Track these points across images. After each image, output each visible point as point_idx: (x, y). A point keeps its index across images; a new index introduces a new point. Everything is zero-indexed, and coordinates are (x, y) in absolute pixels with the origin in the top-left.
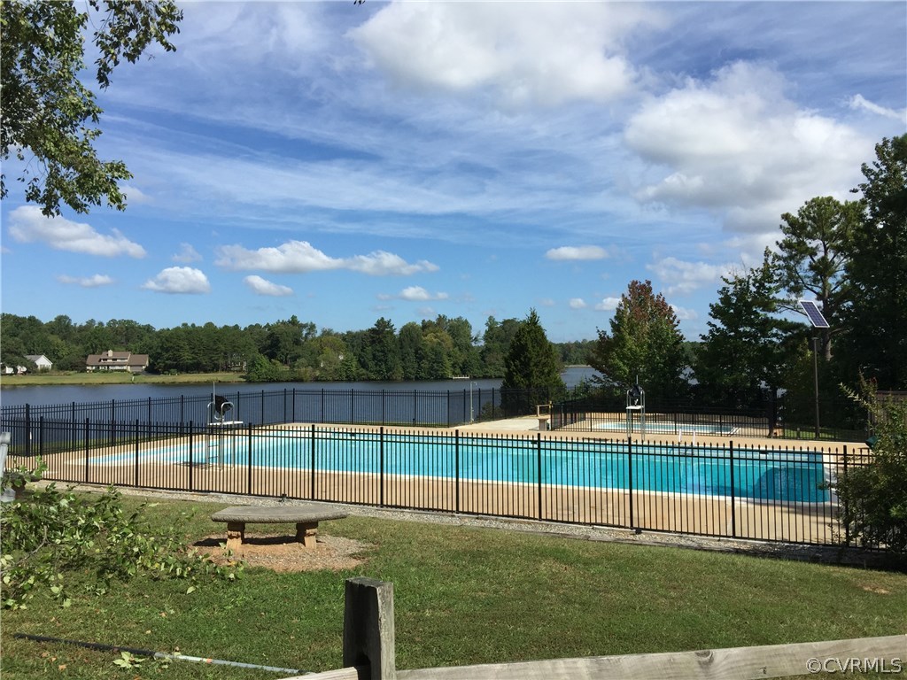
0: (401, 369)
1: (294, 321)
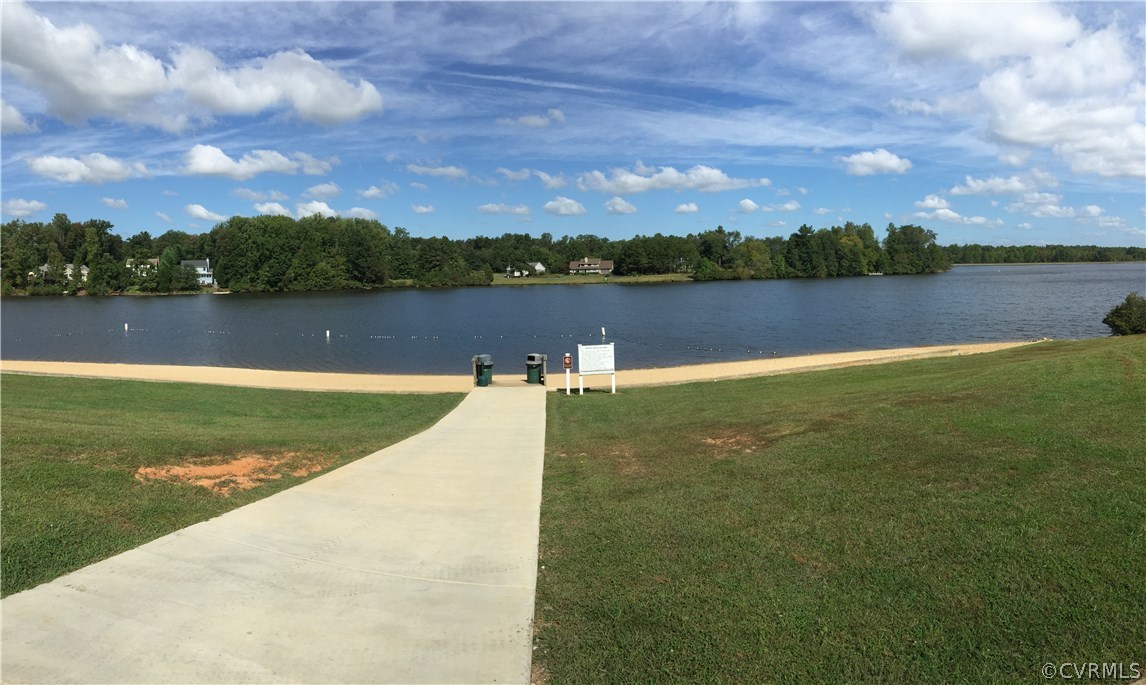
0: (825, 268)
1: (720, 230)
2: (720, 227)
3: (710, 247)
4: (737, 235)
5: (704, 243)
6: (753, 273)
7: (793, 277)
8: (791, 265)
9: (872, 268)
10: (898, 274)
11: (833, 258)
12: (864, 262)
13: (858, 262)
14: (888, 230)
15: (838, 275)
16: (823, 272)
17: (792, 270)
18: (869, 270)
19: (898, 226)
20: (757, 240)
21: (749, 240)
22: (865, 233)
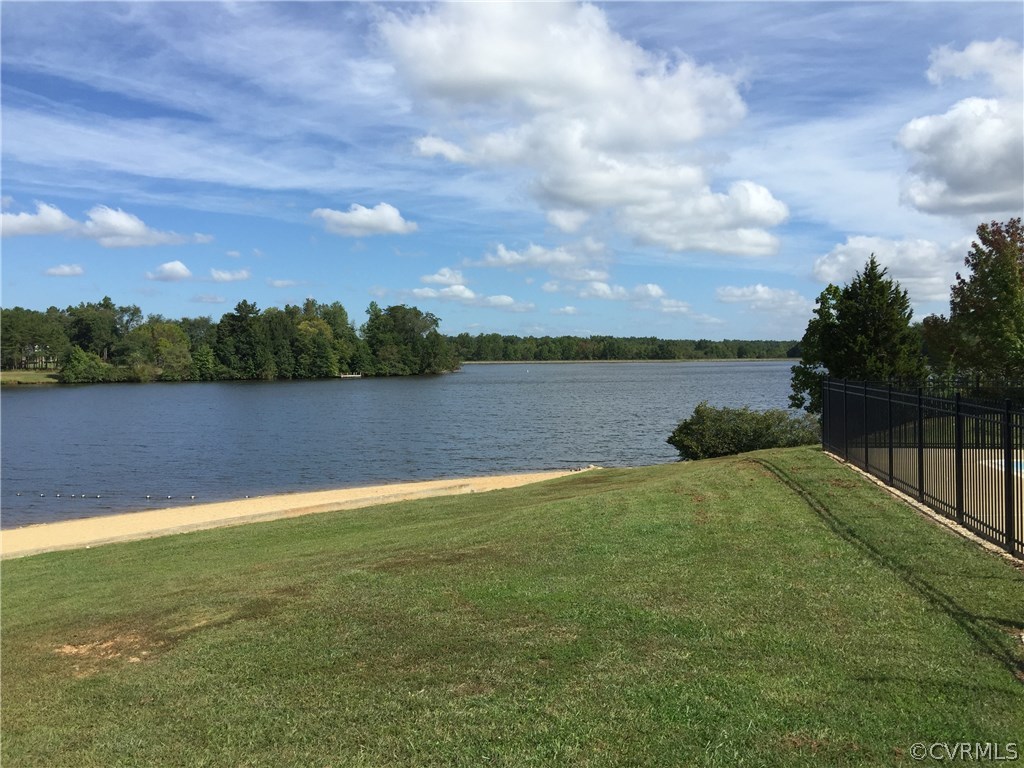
0: (274, 367)
1: (107, 304)
2: (107, 299)
3: (88, 329)
4: (135, 312)
5: (79, 322)
6: (160, 371)
7: (225, 379)
8: (224, 361)
9: (345, 367)
10: (384, 375)
11: (287, 351)
12: (334, 358)
13: (326, 358)
14: (368, 312)
15: (295, 377)
16: (271, 371)
17: (225, 368)
18: (341, 371)
19: (383, 306)
20: (169, 321)
21: (155, 321)
22: (335, 316)
